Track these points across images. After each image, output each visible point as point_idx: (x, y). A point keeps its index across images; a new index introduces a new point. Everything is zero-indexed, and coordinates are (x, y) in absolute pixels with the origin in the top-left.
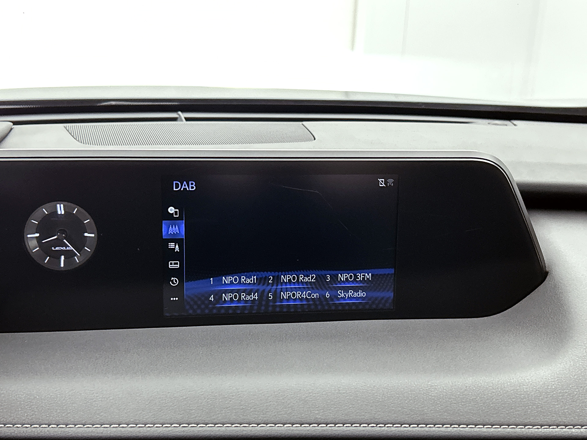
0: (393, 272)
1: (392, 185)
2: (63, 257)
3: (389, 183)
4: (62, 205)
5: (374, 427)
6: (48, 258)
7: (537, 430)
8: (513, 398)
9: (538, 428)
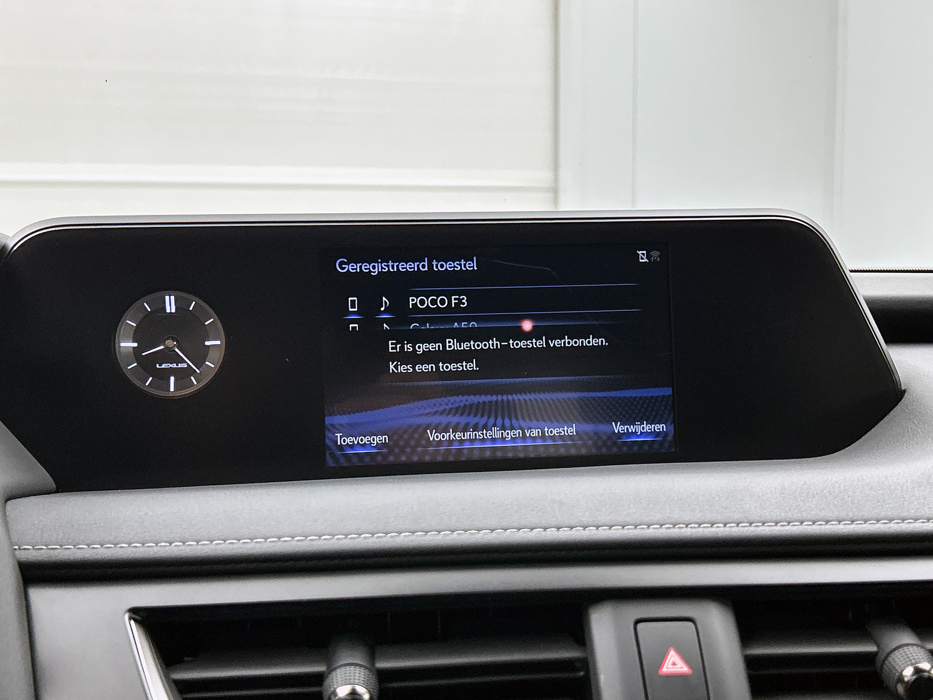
0: (671, 393)
1: (658, 260)
2: (172, 379)
3: (654, 257)
4: (173, 297)
5: (669, 528)
6: (151, 378)
7: (921, 524)
8: (879, 490)
9: (923, 522)
